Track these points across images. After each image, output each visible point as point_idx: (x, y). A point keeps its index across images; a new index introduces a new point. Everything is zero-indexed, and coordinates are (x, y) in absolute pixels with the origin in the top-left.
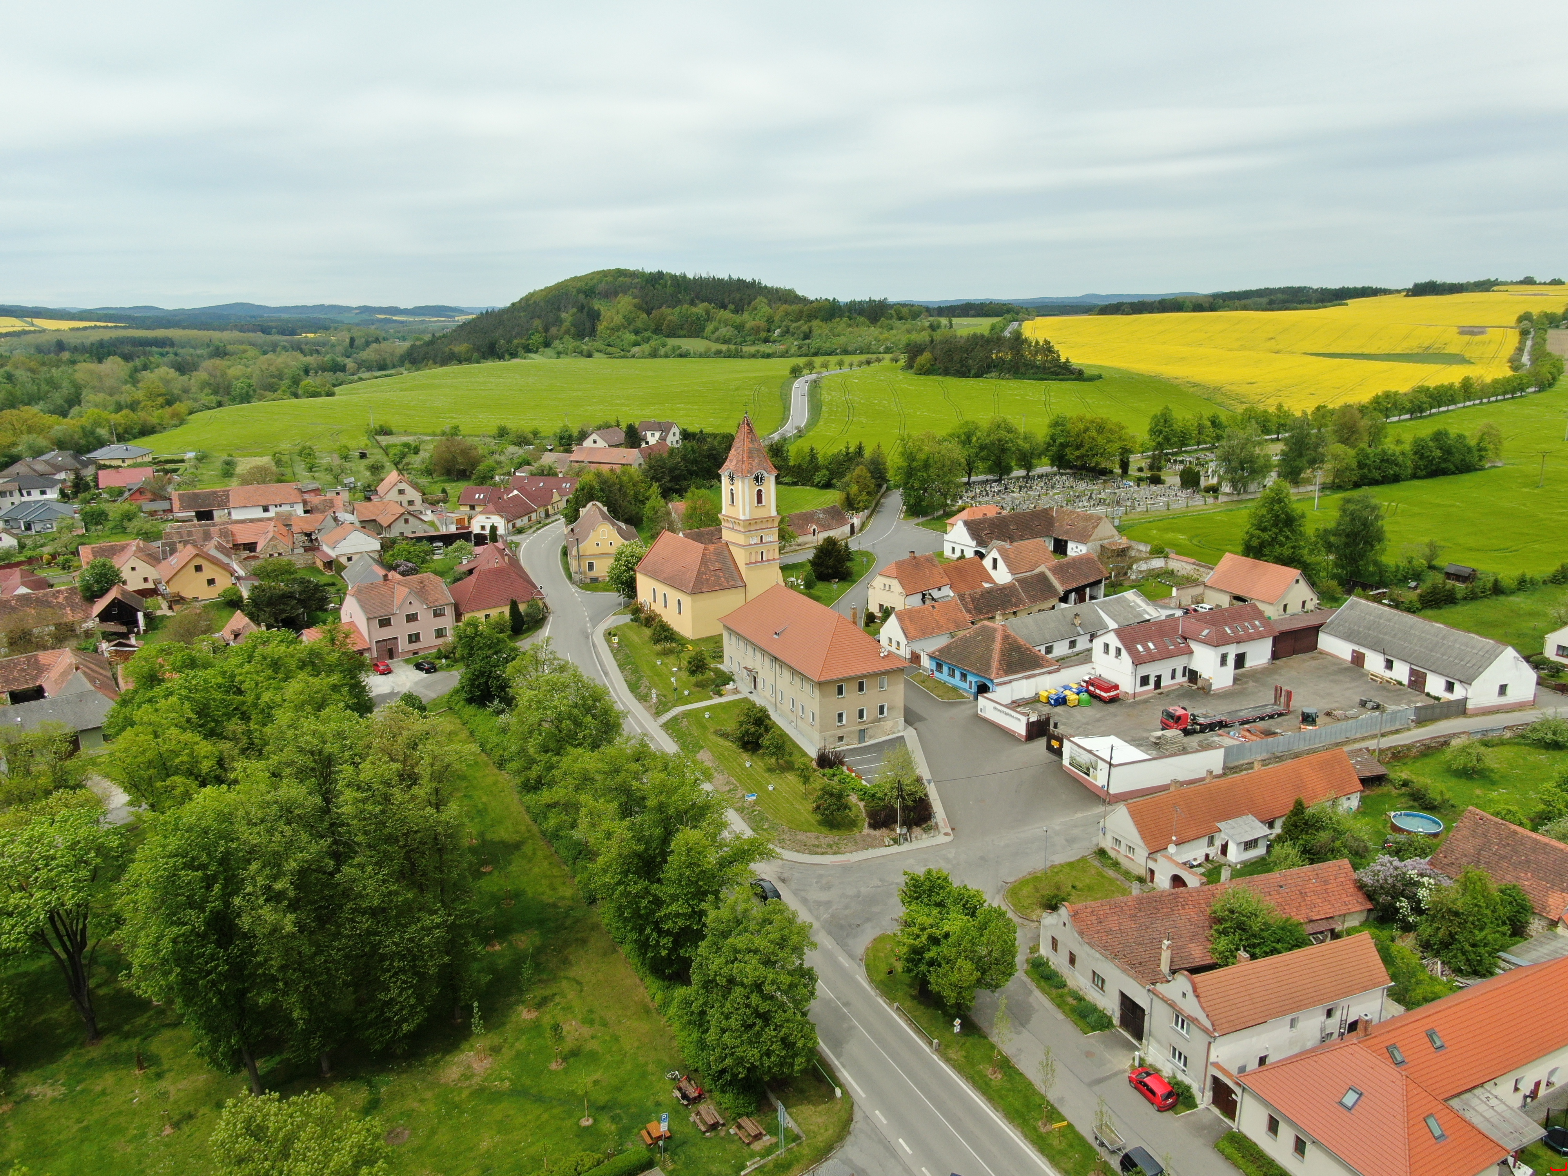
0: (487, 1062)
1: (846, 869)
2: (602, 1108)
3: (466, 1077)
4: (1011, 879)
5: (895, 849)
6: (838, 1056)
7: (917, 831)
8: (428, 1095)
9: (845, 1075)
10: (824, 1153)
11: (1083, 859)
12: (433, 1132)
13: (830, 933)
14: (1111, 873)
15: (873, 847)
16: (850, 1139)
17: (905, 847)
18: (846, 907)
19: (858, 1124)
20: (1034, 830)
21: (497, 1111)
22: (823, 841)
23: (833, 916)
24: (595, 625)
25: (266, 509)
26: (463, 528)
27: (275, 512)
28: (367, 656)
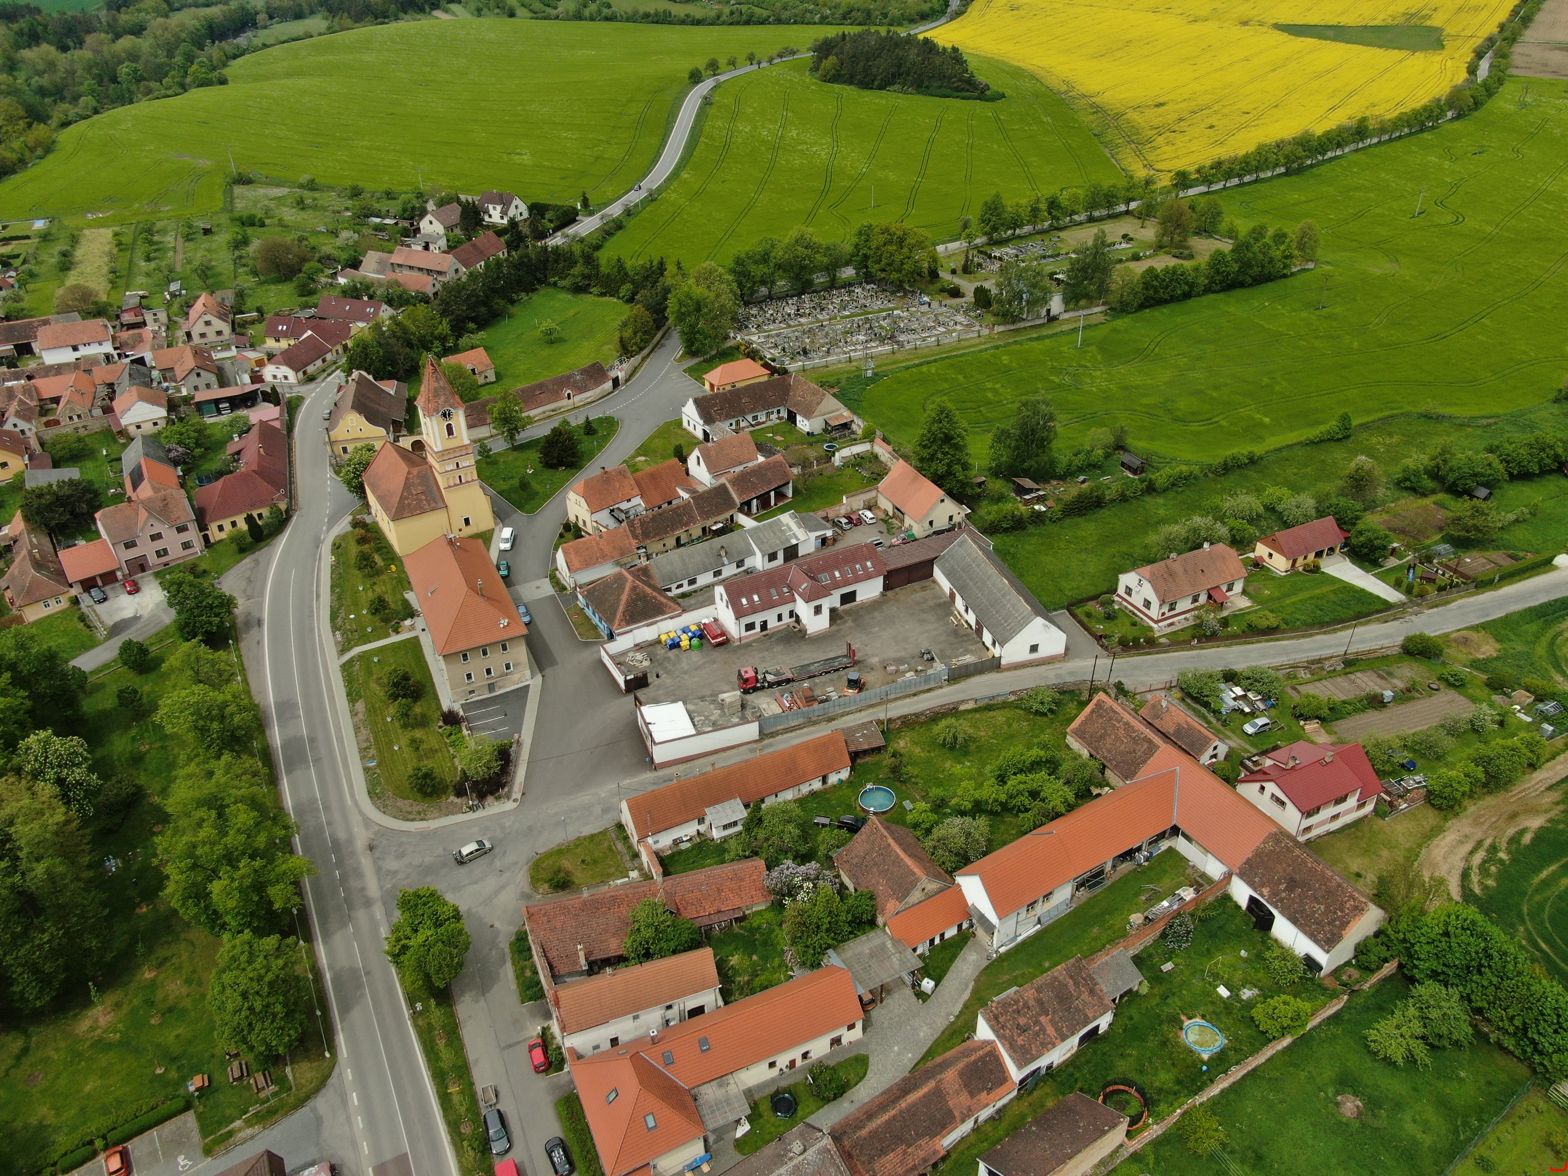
0: (109, 1018)
1: (424, 835)
2: (174, 1059)
3: (92, 1029)
4: (541, 851)
5: (471, 816)
6: (342, 1020)
7: (490, 799)
8: (62, 1045)
9: (341, 1040)
10: (302, 1102)
11: (603, 833)
12: (57, 1077)
13: (384, 904)
14: (620, 846)
15: (453, 813)
16: (324, 1091)
17: (480, 813)
18: (407, 877)
19: (333, 1081)
20: (585, 797)
21: (104, 1060)
22: (417, 808)
23: (393, 887)
24: (328, 530)
25: (75, 349)
26: (256, 378)
27: (84, 351)
28: (119, 574)
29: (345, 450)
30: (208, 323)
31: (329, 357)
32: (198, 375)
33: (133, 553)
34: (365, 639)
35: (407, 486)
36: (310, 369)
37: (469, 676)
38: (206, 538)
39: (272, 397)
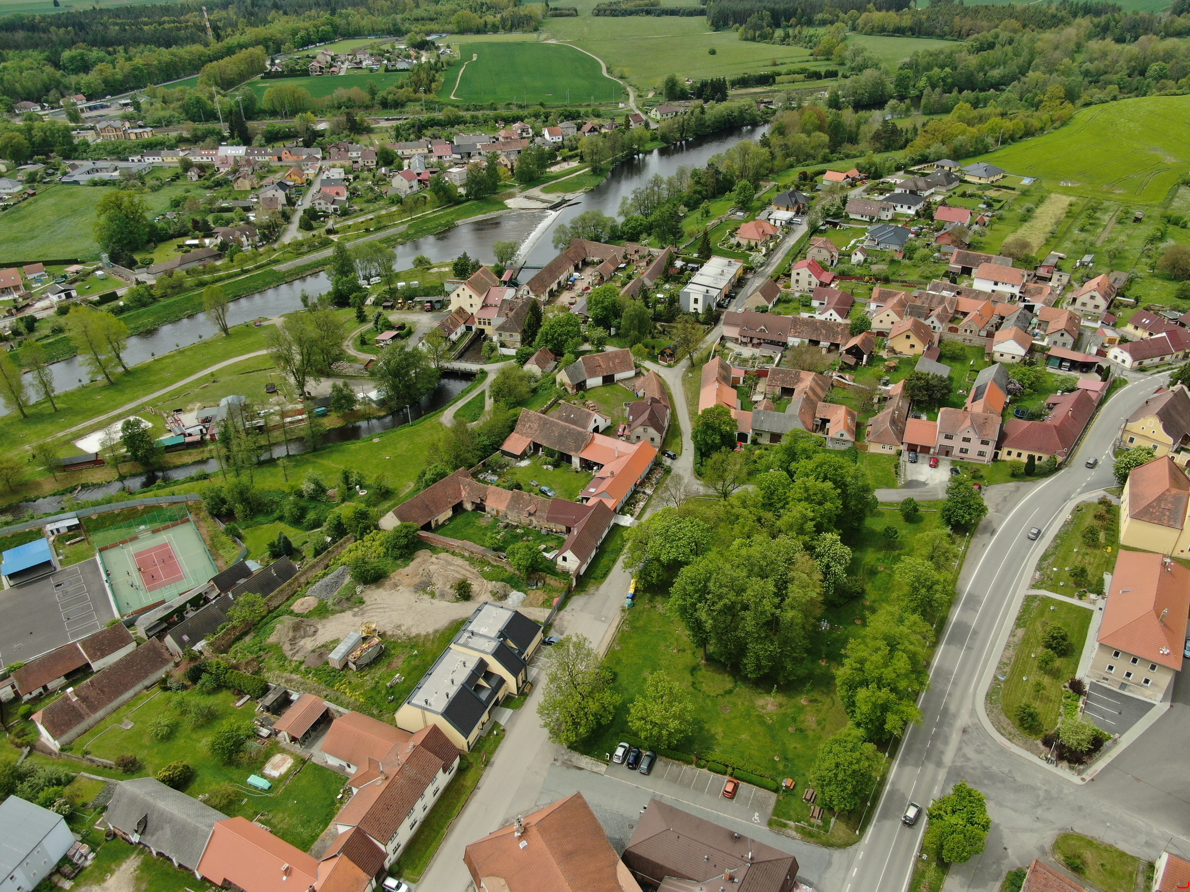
1: (1002, 751)
2: (786, 759)
3: (763, 707)
4: (1077, 830)
5: (1043, 764)
7: (1065, 764)
8: (746, 703)
9: (870, 830)
11: (1135, 859)
12: (735, 718)
13: (948, 773)
14: (1140, 880)
15: (1032, 752)
16: (842, 850)
17: (1051, 767)
18: (974, 769)
19: (851, 849)
20: (1140, 821)
21: (758, 729)
22: (1010, 729)
23: (962, 767)
24: (1080, 493)
25: (996, 284)
26: (1102, 353)
27: (1000, 288)
28: (932, 450)
29: (1132, 440)
30: (1092, 297)
31: (1168, 358)
32: (1062, 335)
33: (947, 443)
34: (1054, 588)
35: (1160, 499)
36: (1147, 362)
37: (1111, 668)
38: (996, 455)
39: (1104, 373)
